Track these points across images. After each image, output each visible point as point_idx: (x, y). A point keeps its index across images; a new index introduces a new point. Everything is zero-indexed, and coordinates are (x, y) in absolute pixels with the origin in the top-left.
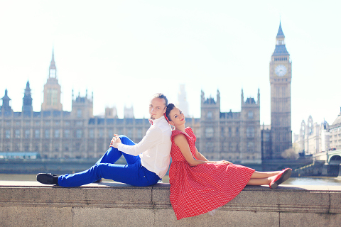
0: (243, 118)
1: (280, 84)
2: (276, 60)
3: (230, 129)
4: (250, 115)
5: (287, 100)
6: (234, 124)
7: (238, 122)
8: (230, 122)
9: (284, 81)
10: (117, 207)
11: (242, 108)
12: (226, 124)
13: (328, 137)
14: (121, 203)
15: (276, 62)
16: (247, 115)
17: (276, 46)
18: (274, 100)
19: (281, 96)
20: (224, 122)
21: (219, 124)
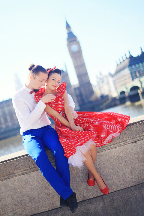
1: (77, 57)
2: (70, 42)
5: (83, 65)
9: (78, 54)
10: (16, 176)
13: (114, 81)
14: (19, 172)
17: (68, 34)
18: (77, 67)
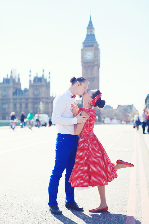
0: (31, 95)
1: (89, 66)
2: (86, 46)
3: (21, 104)
4: (36, 92)
5: (94, 79)
6: (23, 100)
7: (27, 99)
8: (21, 99)
9: (92, 64)
11: (30, 86)
12: (18, 100)
15: (86, 48)
16: (33, 93)
17: (87, 35)
19: (89, 76)
20: (16, 99)
21: (12, 100)
